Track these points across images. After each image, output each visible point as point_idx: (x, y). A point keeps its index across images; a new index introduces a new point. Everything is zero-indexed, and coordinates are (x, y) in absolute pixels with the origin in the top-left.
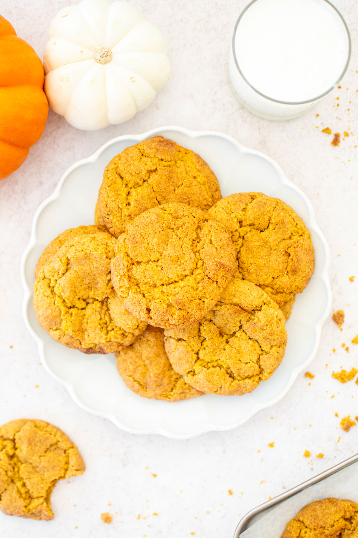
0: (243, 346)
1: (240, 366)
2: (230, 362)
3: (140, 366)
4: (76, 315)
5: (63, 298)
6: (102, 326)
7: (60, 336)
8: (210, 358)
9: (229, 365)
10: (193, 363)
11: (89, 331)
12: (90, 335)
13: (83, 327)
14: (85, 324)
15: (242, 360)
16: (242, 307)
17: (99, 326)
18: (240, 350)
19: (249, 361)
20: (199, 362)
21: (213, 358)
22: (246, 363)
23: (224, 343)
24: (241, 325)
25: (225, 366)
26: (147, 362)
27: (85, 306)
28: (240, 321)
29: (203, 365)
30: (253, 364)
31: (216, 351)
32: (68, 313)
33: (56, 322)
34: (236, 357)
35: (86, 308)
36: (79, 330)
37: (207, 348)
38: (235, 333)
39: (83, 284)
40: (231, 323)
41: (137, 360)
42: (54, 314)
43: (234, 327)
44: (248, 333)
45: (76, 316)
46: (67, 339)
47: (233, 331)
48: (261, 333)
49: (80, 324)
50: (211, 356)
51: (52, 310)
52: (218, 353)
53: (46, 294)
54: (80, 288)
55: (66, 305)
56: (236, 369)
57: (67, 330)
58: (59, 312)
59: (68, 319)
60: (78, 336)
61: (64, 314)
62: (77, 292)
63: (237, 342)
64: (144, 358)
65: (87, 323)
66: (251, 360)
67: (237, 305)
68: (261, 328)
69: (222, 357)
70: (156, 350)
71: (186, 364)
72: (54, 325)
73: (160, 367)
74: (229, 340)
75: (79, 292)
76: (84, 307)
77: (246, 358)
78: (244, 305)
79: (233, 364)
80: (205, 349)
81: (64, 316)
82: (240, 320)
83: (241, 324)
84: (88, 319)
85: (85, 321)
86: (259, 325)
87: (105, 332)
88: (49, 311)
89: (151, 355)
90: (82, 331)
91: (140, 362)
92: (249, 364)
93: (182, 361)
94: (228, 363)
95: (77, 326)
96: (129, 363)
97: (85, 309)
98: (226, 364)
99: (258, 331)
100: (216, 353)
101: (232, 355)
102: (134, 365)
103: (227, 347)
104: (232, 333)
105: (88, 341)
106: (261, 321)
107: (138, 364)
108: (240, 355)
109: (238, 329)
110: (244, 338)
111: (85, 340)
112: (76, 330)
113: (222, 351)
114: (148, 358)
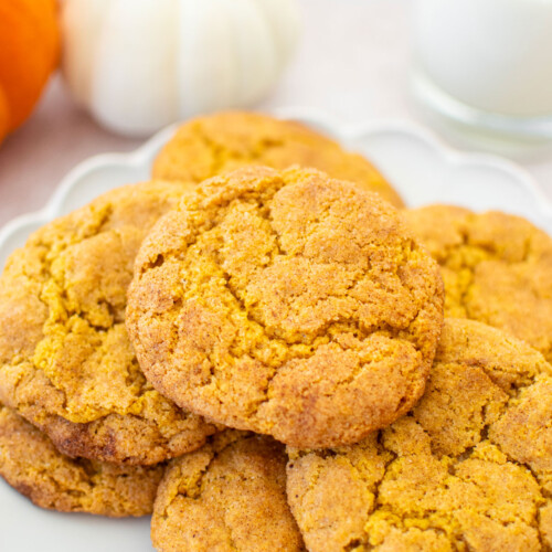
0: (494, 478)
1: (489, 529)
2: (464, 517)
3: (216, 543)
4: (80, 333)
5: (66, 286)
6: (133, 376)
7: (22, 375)
8: (409, 501)
9: (460, 526)
10: (364, 514)
11: (98, 379)
12: (97, 388)
13: (86, 366)
14: (93, 363)
15: (493, 513)
16: (486, 367)
17: (127, 374)
18: (488, 487)
19: (511, 516)
20: (381, 514)
21: (418, 503)
22: (505, 524)
23: (444, 473)
24: (487, 427)
25: (448, 529)
26: (238, 532)
27: (110, 323)
28: (483, 411)
29: (391, 521)
30: (524, 525)
31: (423, 487)
32: (64, 323)
33: (25, 339)
34: (477, 504)
35: (110, 331)
36: (73, 369)
37: (400, 477)
38: (469, 450)
39: (125, 270)
40: (461, 417)
41: (212, 526)
42: (30, 318)
43: (467, 429)
44: (504, 445)
45: (78, 336)
46: (35, 387)
47: (465, 444)
48: (538, 435)
49: (82, 359)
50: (411, 497)
51: (29, 307)
52: (429, 493)
53: (30, 271)
54: (112, 275)
55: (67, 304)
56: (478, 536)
57: (45, 360)
58: (43, 316)
59: (59, 335)
60: (67, 380)
61: (53, 321)
62: (104, 281)
63: (479, 467)
64: (229, 520)
65: (99, 362)
66: (517, 515)
67: (476, 364)
68: (538, 423)
69: (440, 504)
70: (263, 499)
71: (346, 517)
72: (16, 351)
73: (273, 544)
74: (456, 467)
75: (107, 285)
76: (105, 324)
77: (503, 510)
78: (492, 364)
79: (470, 521)
80: (395, 479)
81: (52, 324)
82: (484, 408)
83: (487, 421)
84: (104, 353)
85: (96, 356)
86: (532, 415)
87: (137, 389)
88: (20, 309)
89: (251, 512)
90: (79, 374)
91: (218, 533)
92: (511, 527)
93: (335, 512)
94: (457, 520)
95: (73, 360)
96: (188, 535)
97: (106, 330)
98: (454, 524)
99: (531, 433)
100: (425, 493)
101: (466, 498)
102: (201, 540)
103: (452, 481)
104: (462, 450)
105: (87, 398)
106: (536, 404)
107: (214, 537)
108: (486, 500)
109: (478, 436)
110: (496, 458)
111: (79, 395)
112: (67, 365)
113: (440, 490)
114: (240, 521)
